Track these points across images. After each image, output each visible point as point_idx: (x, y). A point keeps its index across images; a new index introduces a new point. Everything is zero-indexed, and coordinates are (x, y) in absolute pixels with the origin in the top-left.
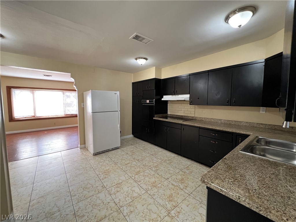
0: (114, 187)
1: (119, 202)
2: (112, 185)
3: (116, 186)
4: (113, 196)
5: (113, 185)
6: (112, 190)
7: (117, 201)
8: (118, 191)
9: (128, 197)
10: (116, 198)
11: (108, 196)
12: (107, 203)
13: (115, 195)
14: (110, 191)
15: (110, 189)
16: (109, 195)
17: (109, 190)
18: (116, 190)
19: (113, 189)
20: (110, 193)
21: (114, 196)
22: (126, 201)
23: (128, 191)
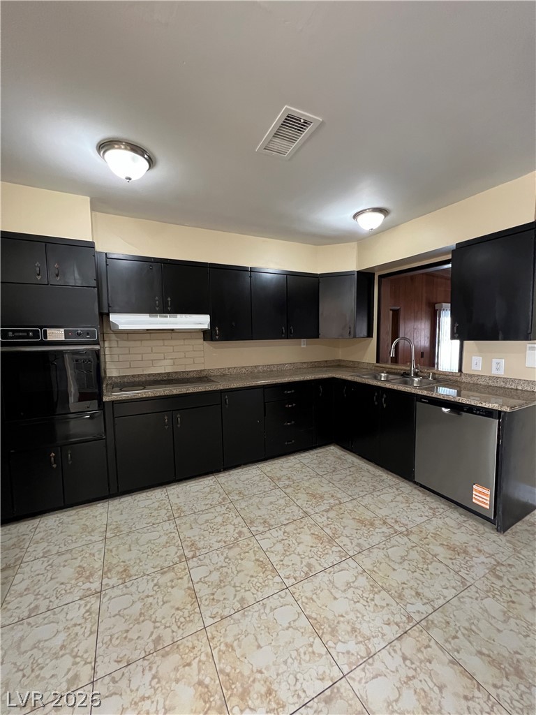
0: (330, 644)
1: (397, 624)
2: (320, 655)
3: (326, 637)
4: (377, 644)
5: (323, 651)
6: (348, 652)
7: (392, 631)
8: (354, 630)
9: (373, 600)
10: (383, 635)
11: (378, 665)
12: (408, 662)
13: (369, 639)
14: (353, 659)
15: (342, 661)
16: (370, 661)
17: (350, 664)
18: (347, 637)
19: (340, 647)
20: (362, 658)
21: (375, 640)
22: (388, 605)
23: (352, 600)
